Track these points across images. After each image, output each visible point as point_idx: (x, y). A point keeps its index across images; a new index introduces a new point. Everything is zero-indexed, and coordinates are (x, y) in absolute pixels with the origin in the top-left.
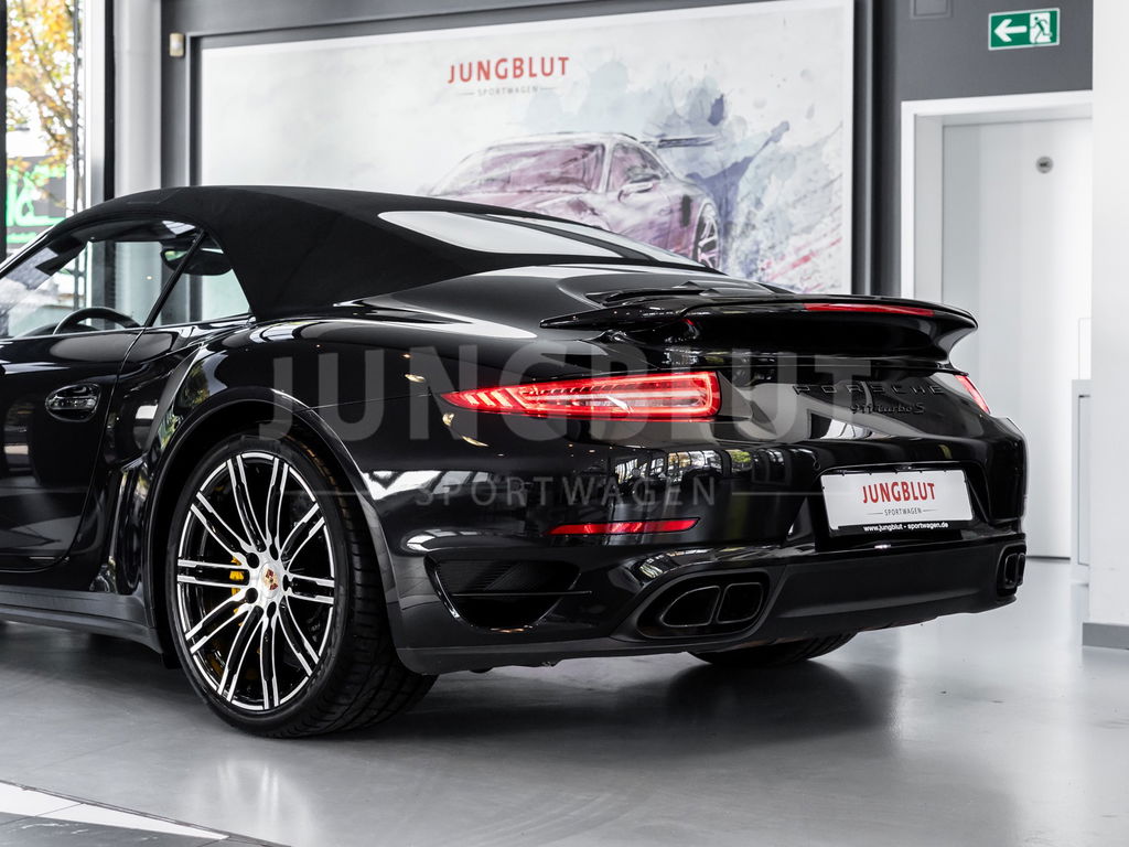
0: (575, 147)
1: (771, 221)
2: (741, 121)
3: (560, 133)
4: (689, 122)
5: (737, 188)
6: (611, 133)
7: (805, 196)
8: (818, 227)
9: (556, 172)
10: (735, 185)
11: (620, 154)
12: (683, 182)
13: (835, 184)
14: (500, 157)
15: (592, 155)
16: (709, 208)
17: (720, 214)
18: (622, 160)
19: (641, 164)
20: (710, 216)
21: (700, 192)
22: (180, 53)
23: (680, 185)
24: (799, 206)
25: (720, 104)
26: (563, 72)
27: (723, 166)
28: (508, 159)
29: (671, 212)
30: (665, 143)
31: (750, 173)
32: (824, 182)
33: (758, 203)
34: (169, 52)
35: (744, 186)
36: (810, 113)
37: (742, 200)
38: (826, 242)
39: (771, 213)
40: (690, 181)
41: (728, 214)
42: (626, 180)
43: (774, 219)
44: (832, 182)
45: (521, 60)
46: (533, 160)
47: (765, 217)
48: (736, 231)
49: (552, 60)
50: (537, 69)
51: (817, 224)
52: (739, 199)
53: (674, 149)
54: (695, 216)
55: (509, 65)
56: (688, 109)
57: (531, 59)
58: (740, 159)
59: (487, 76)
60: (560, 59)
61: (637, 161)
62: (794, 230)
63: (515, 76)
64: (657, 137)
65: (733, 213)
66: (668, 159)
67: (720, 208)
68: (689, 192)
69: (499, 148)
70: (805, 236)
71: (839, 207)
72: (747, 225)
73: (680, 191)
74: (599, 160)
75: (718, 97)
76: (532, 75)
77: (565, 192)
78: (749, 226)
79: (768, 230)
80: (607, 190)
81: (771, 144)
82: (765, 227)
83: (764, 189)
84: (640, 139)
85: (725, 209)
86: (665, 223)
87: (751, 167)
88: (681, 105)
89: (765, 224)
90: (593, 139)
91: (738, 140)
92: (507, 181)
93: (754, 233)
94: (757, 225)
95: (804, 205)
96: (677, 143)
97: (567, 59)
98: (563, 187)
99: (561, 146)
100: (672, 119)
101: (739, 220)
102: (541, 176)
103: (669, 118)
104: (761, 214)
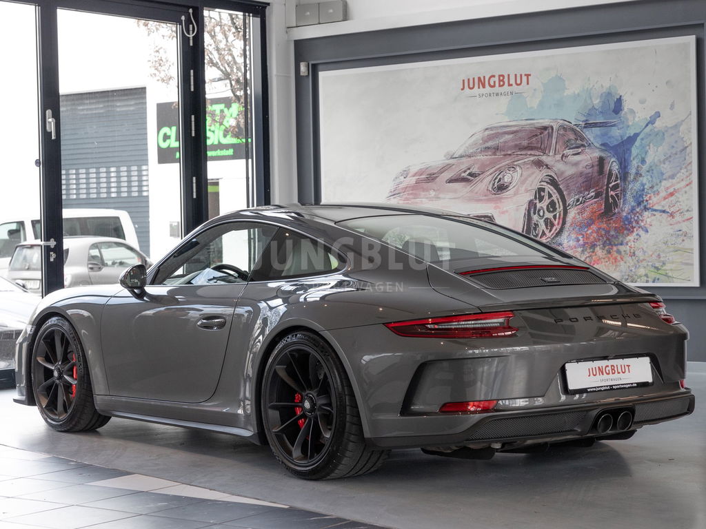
0: (535, 128)
1: (651, 172)
2: (632, 111)
3: (526, 120)
4: (601, 112)
5: (631, 152)
6: (556, 119)
7: (670, 156)
8: (678, 175)
9: (525, 143)
10: (629, 150)
11: (562, 132)
12: (598, 148)
13: (688, 149)
14: (493, 134)
15: (546, 132)
16: (614, 164)
17: (620, 167)
18: (564, 135)
19: (574, 138)
20: (615, 168)
21: (609, 155)
22: (306, 74)
23: (597, 150)
24: (667, 163)
25: (619, 101)
26: (528, 84)
27: (622, 139)
28: (497, 135)
29: (593, 166)
30: (588, 125)
31: (637, 143)
32: (682, 148)
33: (643, 161)
34: (300, 73)
35: (635, 151)
36: (672, 107)
37: (634, 159)
38: (683, 183)
39: (651, 167)
40: (603, 148)
41: (626, 167)
42: (565, 148)
43: (653, 170)
44: (686, 147)
45: (503, 76)
46: (511, 136)
47: (647, 170)
48: (631, 177)
49: (521, 75)
50: (512, 81)
51: (678, 173)
52: (632, 159)
53: (593, 129)
54: (607, 168)
55: (496, 79)
56: (601, 104)
57: (509, 75)
58: (632, 135)
59: (484, 87)
60: (525, 75)
61: (572, 137)
62: (664, 177)
63: (500, 86)
64: (583, 121)
65: (629, 167)
66: (590, 135)
67: (621, 164)
68: (603, 155)
69: (491, 129)
70: (670, 180)
71: (690, 163)
72: (637, 174)
73: (597, 154)
74: (550, 136)
75: (618, 97)
76: (510, 85)
77: (531, 155)
78: (638, 174)
79: (649, 177)
80: (555, 154)
81: (650, 125)
82: (647, 175)
83: (646, 153)
84: (574, 123)
85: (624, 165)
86: (589, 173)
87: (639, 139)
88: (597, 102)
89: (647, 173)
90: (546, 122)
91: (630, 123)
92: (496, 149)
93: (641, 178)
94: (643, 174)
95: (670, 162)
96: (595, 125)
97: (530, 75)
98: (529, 152)
99: (527, 128)
100: (592, 111)
101: (633, 171)
102: (516, 145)
103: (590, 110)
104: (645, 167)
